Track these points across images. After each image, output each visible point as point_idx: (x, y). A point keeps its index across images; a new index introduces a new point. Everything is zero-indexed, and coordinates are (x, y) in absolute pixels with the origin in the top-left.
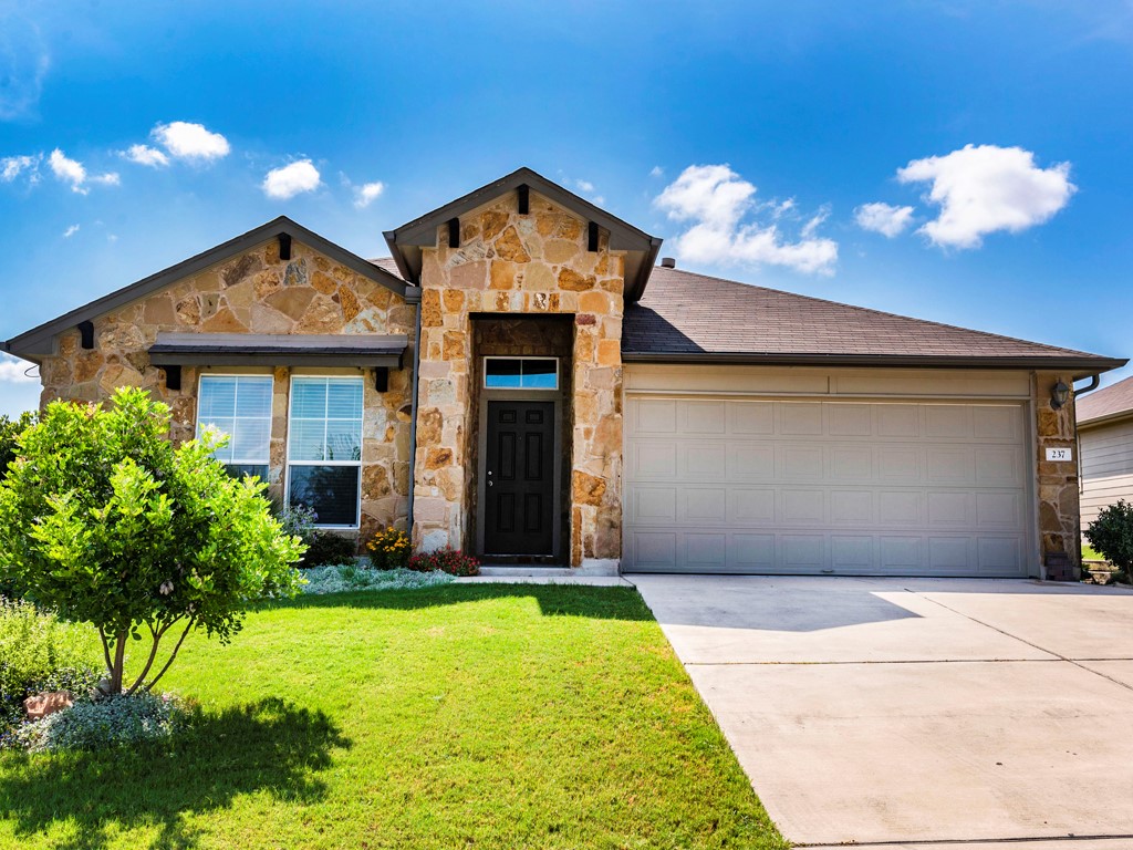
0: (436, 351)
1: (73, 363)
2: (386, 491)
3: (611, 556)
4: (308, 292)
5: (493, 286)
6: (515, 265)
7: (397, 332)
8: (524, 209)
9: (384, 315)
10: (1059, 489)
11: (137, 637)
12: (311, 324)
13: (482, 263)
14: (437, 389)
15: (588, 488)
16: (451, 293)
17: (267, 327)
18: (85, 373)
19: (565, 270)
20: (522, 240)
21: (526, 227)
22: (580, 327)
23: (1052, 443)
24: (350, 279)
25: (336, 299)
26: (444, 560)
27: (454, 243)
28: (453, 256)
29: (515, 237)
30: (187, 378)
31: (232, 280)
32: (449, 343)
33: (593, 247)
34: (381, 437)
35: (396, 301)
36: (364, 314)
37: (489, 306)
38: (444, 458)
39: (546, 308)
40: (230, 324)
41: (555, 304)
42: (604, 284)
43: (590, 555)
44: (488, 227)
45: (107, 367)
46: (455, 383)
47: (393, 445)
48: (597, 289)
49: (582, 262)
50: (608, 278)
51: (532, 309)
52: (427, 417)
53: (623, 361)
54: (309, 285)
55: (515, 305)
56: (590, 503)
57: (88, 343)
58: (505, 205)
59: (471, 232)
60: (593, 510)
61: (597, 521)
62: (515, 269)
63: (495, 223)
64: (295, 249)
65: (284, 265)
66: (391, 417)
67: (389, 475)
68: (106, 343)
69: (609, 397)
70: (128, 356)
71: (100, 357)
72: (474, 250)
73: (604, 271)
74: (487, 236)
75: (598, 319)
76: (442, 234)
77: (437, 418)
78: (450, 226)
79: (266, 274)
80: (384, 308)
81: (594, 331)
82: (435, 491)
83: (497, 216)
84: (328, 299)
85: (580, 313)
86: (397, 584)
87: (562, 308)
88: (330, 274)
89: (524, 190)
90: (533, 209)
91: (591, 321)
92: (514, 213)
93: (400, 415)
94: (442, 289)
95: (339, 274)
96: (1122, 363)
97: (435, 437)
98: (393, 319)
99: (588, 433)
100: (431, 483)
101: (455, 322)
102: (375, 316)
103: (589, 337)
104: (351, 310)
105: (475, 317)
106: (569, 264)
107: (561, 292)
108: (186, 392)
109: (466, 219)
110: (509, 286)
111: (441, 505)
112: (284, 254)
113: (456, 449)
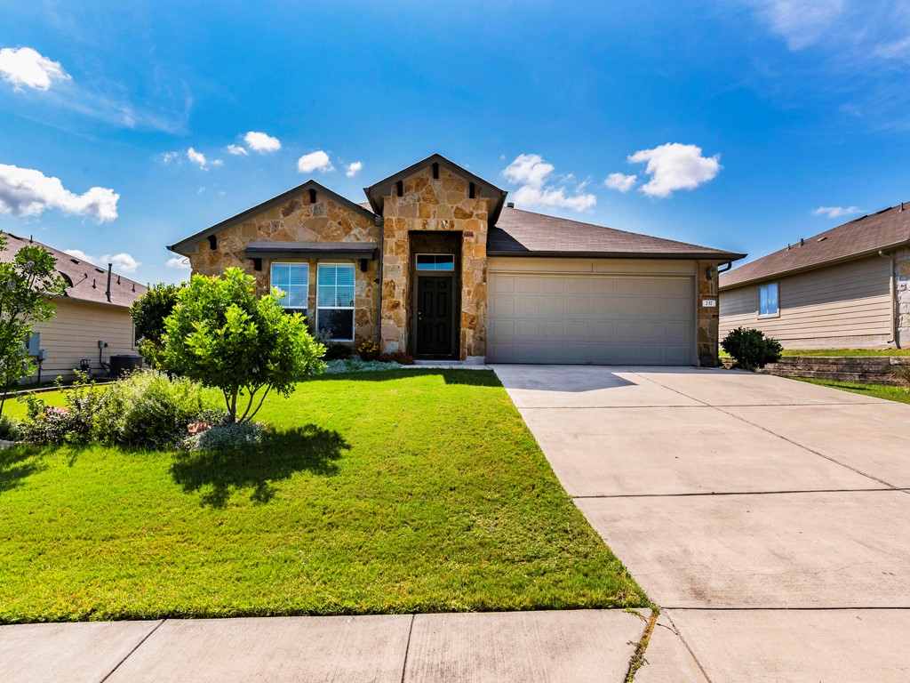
0: (392, 251)
1: (206, 257)
2: (367, 322)
3: (480, 355)
4: (326, 220)
5: (420, 216)
6: (431, 205)
7: (371, 241)
8: (436, 176)
9: (364, 232)
10: (709, 321)
11: (242, 394)
12: (327, 237)
13: (414, 205)
14: (392, 270)
15: (469, 320)
16: (399, 220)
17: (304, 238)
18: (213, 262)
19: (457, 208)
20: (435, 192)
21: (437, 186)
22: (465, 238)
23: (706, 297)
24: (346, 213)
25: (339, 223)
26: (397, 357)
27: (400, 194)
28: (399, 201)
29: (432, 191)
30: (265, 265)
31: (286, 213)
32: (398, 246)
33: (472, 196)
34: (364, 295)
35: (370, 225)
36: (354, 232)
37: (418, 227)
38: (396, 305)
39: (447, 228)
40: (286, 236)
41: (452, 226)
42: (477, 215)
43: (470, 354)
44: (417, 185)
45: (223, 259)
46: (401, 267)
47: (370, 299)
48: (474, 218)
49: (467, 205)
50: (479, 212)
51: (440, 228)
52: (387, 284)
53: (487, 256)
54: (326, 216)
55: (432, 227)
56: (470, 328)
57: (214, 246)
58: (426, 174)
59: (409, 189)
60: (471, 332)
61: (474, 337)
62: (431, 208)
63: (421, 183)
64: (318, 197)
65: (313, 206)
66: (369, 284)
67: (368, 314)
68: (223, 247)
69: (479, 274)
70: (234, 253)
71: (221, 253)
72: (410, 197)
73: (478, 209)
74: (417, 190)
75: (475, 233)
76: (393, 189)
77: (392, 285)
78: (397, 184)
79: (303, 211)
80: (364, 228)
81: (472, 240)
82: (392, 322)
83: (422, 179)
84: (335, 223)
85: (465, 230)
86: (373, 369)
87: (456, 228)
88: (336, 210)
89: (436, 165)
90: (441, 176)
91: (471, 235)
92: (431, 178)
93: (374, 283)
94: (394, 218)
95: (341, 210)
96: (744, 256)
97: (392, 295)
98: (369, 234)
99: (469, 292)
100: (390, 318)
101: (401, 235)
102: (360, 232)
103: (470, 243)
104: (347, 230)
105: (412, 234)
106: (460, 205)
107: (456, 220)
108: (264, 272)
109: (406, 182)
110: (429, 217)
111: (395, 329)
112: (313, 200)
113: (402, 301)
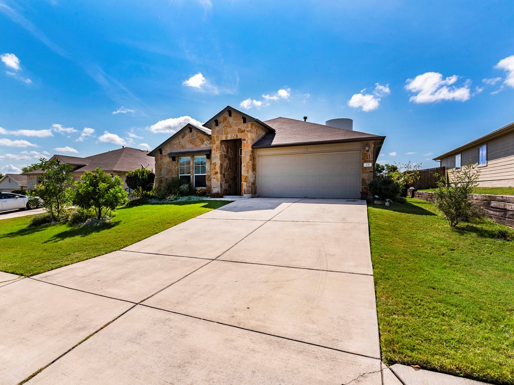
0: (215, 150)
1: (159, 157)
2: (210, 180)
3: (249, 194)
4: (195, 139)
5: (225, 134)
6: (229, 128)
7: (209, 146)
10: (367, 174)
12: (196, 146)
13: (222, 129)
14: (215, 158)
15: (244, 178)
16: (217, 137)
17: (189, 147)
18: (161, 159)
19: (239, 129)
20: (230, 122)
21: (231, 119)
22: (243, 142)
23: (366, 162)
24: (202, 135)
26: (217, 195)
27: (217, 125)
28: (217, 128)
30: (177, 159)
31: (183, 138)
32: (217, 148)
33: (244, 122)
34: (209, 169)
36: (205, 142)
37: (224, 138)
38: (216, 173)
39: (235, 138)
40: (183, 147)
41: (237, 137)
42: (247, 131)
43: (245, 193)
44: (223, 120)
46: (218, 156)
48: (246, 132)
49: (243, 126)
50: (248, 129)
51: (232, 138)
52: (213, 164)
53: (252, 148)
54: (195, 137)
55: (229, 138)
56: (245, 182)
57: (161, 153)
58: (226, 114)
59: (221, 122)
60: (245, 183)
61: (246, 186)
62: (229, 130)
65: (191, 133)
67: (209, 177)
68: (164, 153)
69: (248, 157)
70: (167, 155)
71: (163, 156)
72: (221, 126)
73: (247, 128)
74: (223, 123)
75: (246, 139)
76: (214, 123)
77: (215, 164)
78: (215, 121)
79: (188, 136)
80: (209, 141)
81: (245, 142)
82: (215, 180)
83: (225, 118)
84: (199, 140)
85: (242, 138)
87: (239, 137)
88: (199, 134)
89: (229, 111)
90: (232, 115)
91: (244, 140)
92: (228, 117)
94: (215, 136)
97: (215, 169)
98: (209, 144)
99: (244, 166)
100: (214, 178)
101: (218, 143)
102: (207, 143)
103: (244, 144)
104: (203, 142)
105: (222, 142)
106: (240, 127)
107: (238, 134)
108: (176, 161)
109: (220, 119)
110: (228, 134)
111: (216, 183)
112: (191, 131)
113: (219, 171)
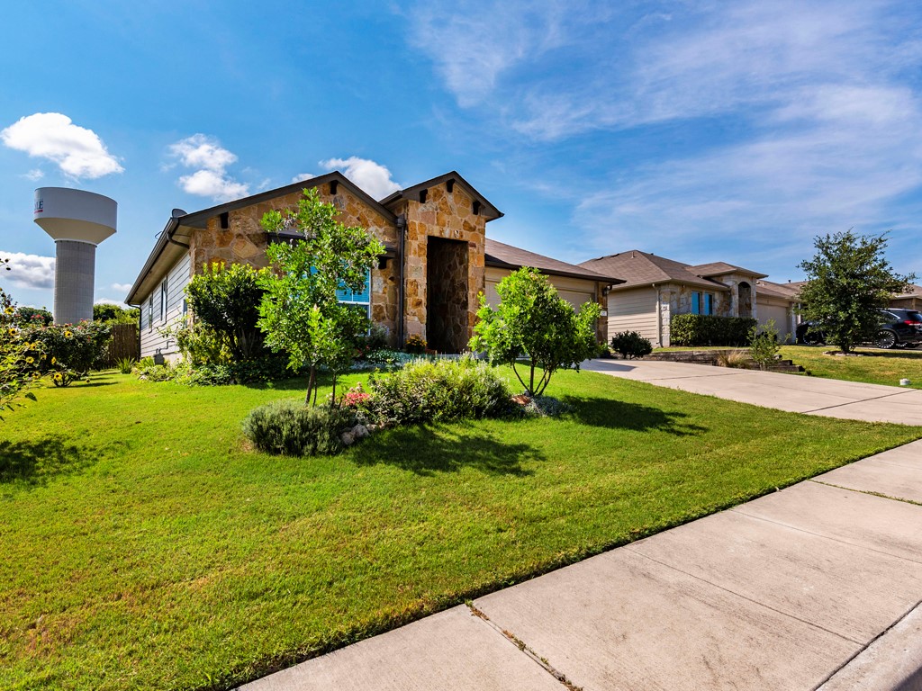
0: (414, 252)
1: (215, 237)
2: (384, 318)
4: (346, 214)
5: (438, 224)
6: (446, 215)
7: (386, 240)
8: (450, 190)
9: (381, 231)
13: (433, 212)
14: (415, 270)
15: (473, 320)
16: (421, 225)
18: (223, 243)
19: (465, 222)
20: (449, 204)
21: (450, 198)
22: (470, 248)
24: (364, 210)
25: (358, 219)
27: (423, 200)
28: (421, 207)
29: (446, 202)
32: (419, 249)
33: (475, 211)
34: (381, 292)
35: (386, 224)
36: (370, 229)
37: (437, 234)
38: (419, 303)
39: (458, 237)
41: (462, 236)
42: (479, 230)
44: (435, 195)
45: (235, 240)
46: (423, 268)
47: (386, 296)
48: (477, 232)
49: (471, 219)
50: (480, 227)
51: (452, 237)
52: (412, 283)
53: (486, 265)
54: (345, 210)
55: (447, 235)
57: (225, 224)
58: (442, 187)
59: (430, 197)
62: (446, 218)
63: (438, 195)
64: (338, 189)
65: (332, 197)
66: (385, 282)
67: (385, 310)
69: (481, 280)
70: (248, 235)
71: (232, 234)
72: (430, 205)
73: (479, 224)
74: (434, 200)
75: (476, 245)
76: (418, 197)
77: (416, 285)
78: (421, 193)
80: (380, 227)
81: (475, 250)
82: (416, 318)
83: (438, 191)
84: (355, 218)
85: (470, 242)
87: (465, 238)
88: (355, 205)
89: (452, 181)
90: (454, 191)
91: (474, 246)
92: (445, 191)
93: (389, 281)
94: (417, 222)
95: (360, 206)
96: (625, 282)
97: (415, 293)
98: (384, 233)
100: (414, 315)
101: (422, 239)
102: (377, 230)
103: (473, 253)
104: (365, 226)
105: (431, 239)
106: (467, 219)
107: (464, 231)
109: (431, 192)
110: (444, 226)
111: (416, 324)
112: (333, 192)
113: (424, 299)
